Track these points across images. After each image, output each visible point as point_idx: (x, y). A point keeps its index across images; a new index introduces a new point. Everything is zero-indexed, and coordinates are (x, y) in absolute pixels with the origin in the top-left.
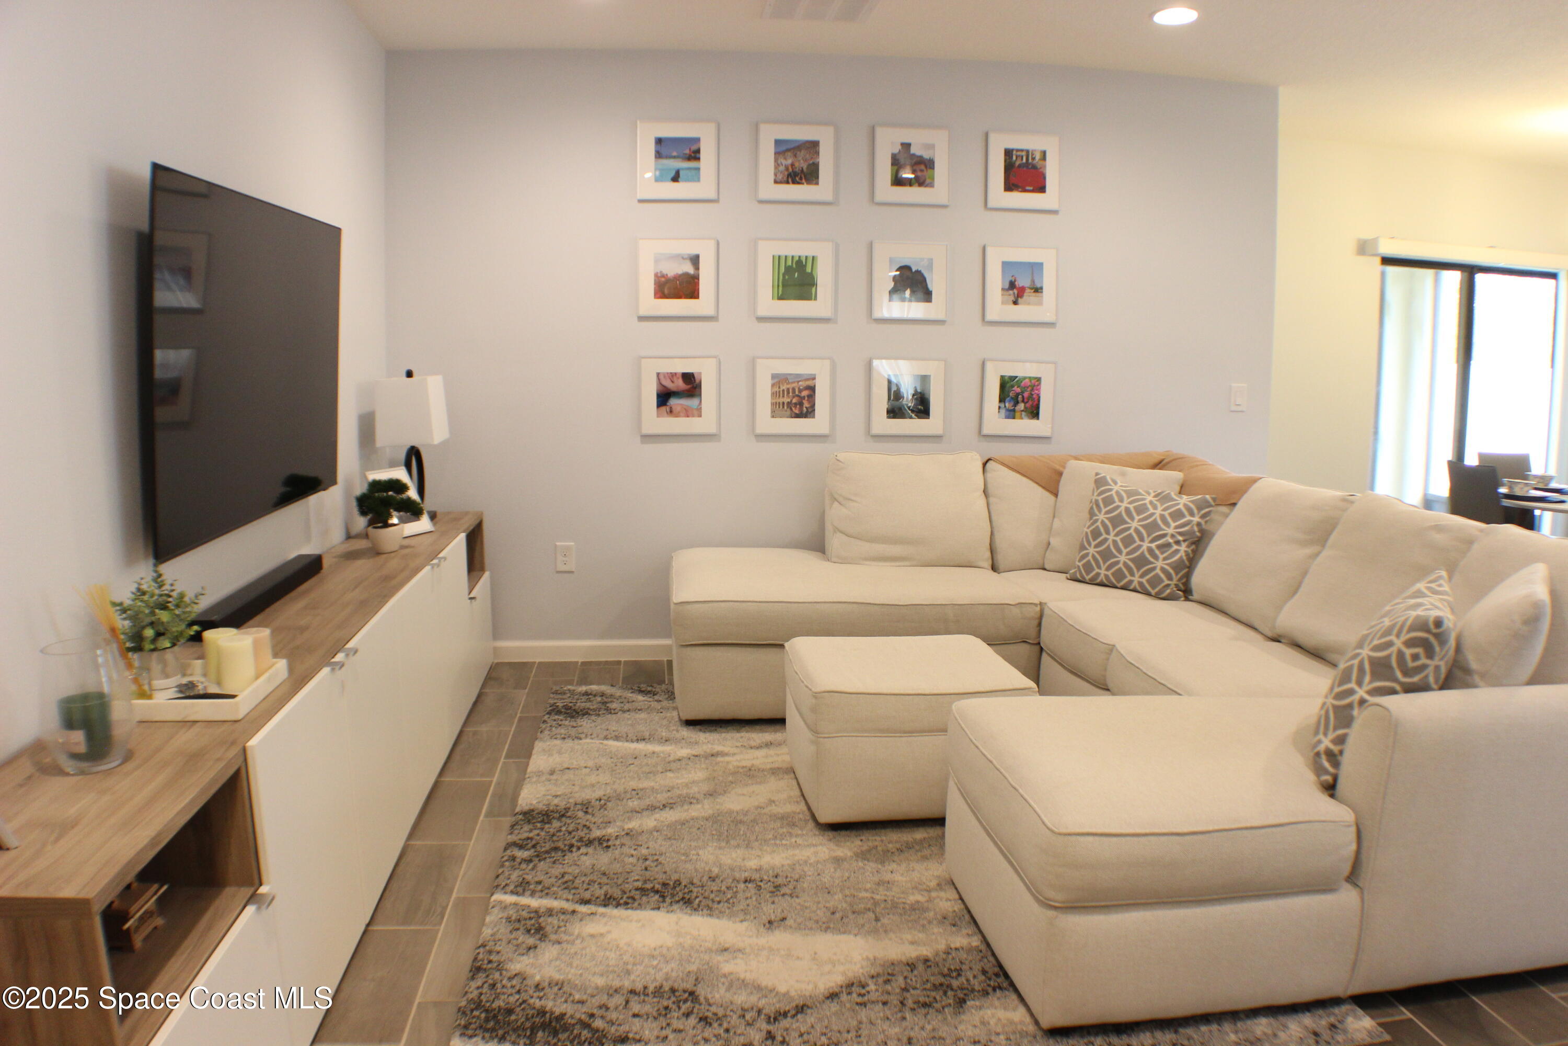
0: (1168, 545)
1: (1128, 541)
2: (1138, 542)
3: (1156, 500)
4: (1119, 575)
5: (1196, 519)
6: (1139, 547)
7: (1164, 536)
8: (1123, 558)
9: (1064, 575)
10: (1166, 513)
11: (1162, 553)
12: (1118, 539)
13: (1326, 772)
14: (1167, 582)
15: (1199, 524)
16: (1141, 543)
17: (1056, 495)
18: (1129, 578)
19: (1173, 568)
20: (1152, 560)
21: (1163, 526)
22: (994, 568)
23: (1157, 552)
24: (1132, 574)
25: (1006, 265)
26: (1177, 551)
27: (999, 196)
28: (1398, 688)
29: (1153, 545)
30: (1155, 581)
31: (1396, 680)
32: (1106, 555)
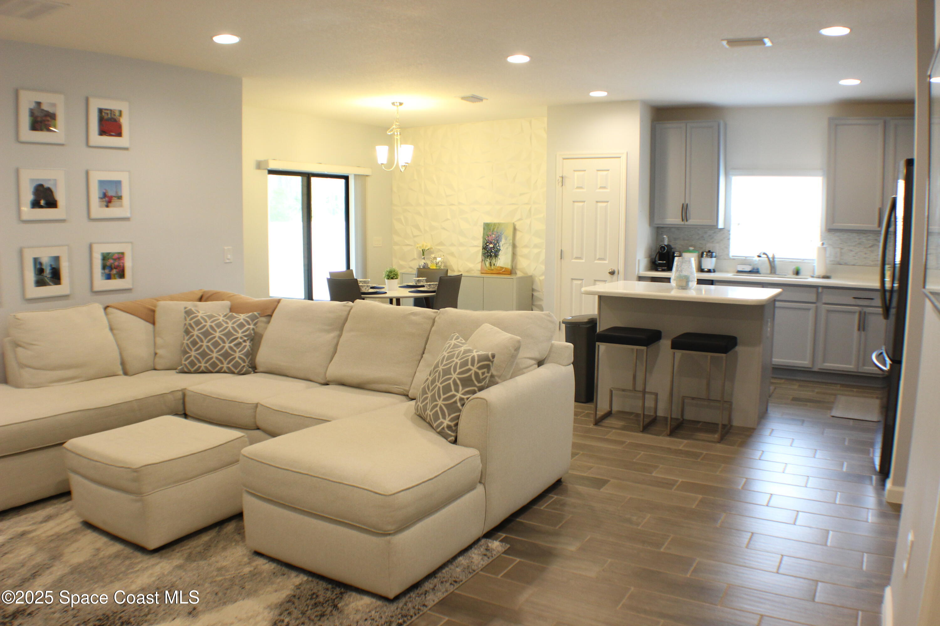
0: (240, 344)
1: (216, 344)
2: (222, 345)
3: (226, 319)
4: (214, 365)
5: (252, 327)
6: (223, 347)
7: (236, 338)
8: (215, 355)
9: (174, 371)
10: (235, 325)
11: (238, 348)
12: (209, 344)
13: (451, 436)
14: (243, 364)
15: (253, 329)
16: (224, 345)
17: (154, 323)
18: (220, 366)
19: (245, 356)
20: (233, 353)
21: (235, 333)
22: (126, 373)
23: (235, 348)
24: (222, 363)
25: (102, 183)
26: (245, 346)
27: (96, 138)
28: (476, 389)
29: (232, 345)
30: (236, 365)
31: (475, 386)
32: (204, 355)
